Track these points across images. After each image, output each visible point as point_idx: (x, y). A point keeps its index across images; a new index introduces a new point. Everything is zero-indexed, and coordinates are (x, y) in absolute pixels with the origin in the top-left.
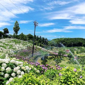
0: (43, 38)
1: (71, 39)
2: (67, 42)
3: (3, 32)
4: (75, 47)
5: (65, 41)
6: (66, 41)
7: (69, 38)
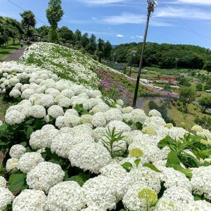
0: (100, 39)
1: (172, 47)
2: (160, 56)
3: (20, 22)
4: (182, 70)
5: (155, 53)
6: (159, 53)
7: (166, 44)
